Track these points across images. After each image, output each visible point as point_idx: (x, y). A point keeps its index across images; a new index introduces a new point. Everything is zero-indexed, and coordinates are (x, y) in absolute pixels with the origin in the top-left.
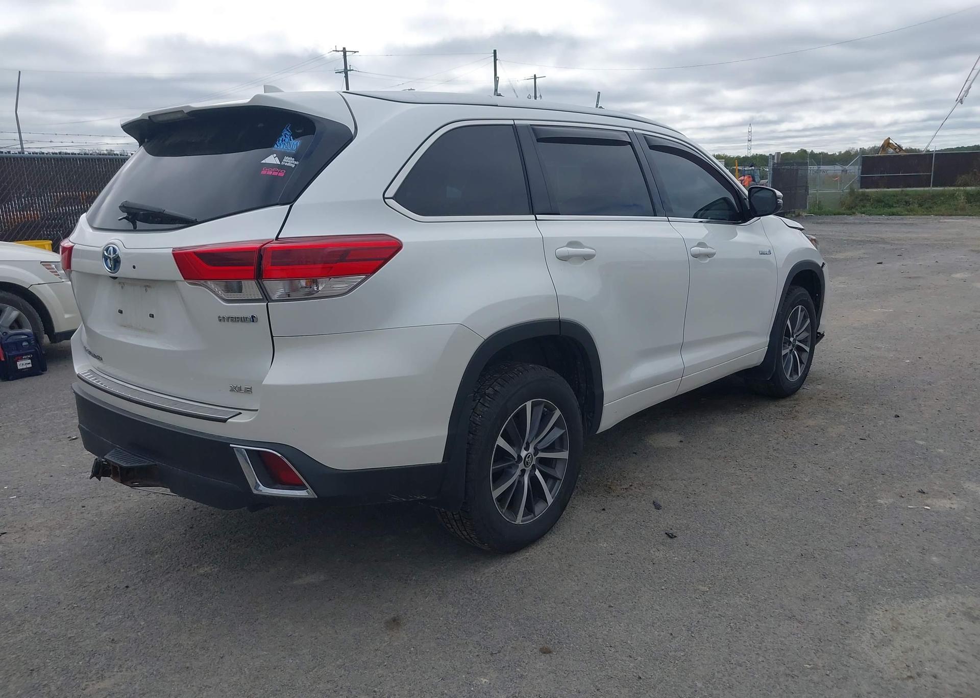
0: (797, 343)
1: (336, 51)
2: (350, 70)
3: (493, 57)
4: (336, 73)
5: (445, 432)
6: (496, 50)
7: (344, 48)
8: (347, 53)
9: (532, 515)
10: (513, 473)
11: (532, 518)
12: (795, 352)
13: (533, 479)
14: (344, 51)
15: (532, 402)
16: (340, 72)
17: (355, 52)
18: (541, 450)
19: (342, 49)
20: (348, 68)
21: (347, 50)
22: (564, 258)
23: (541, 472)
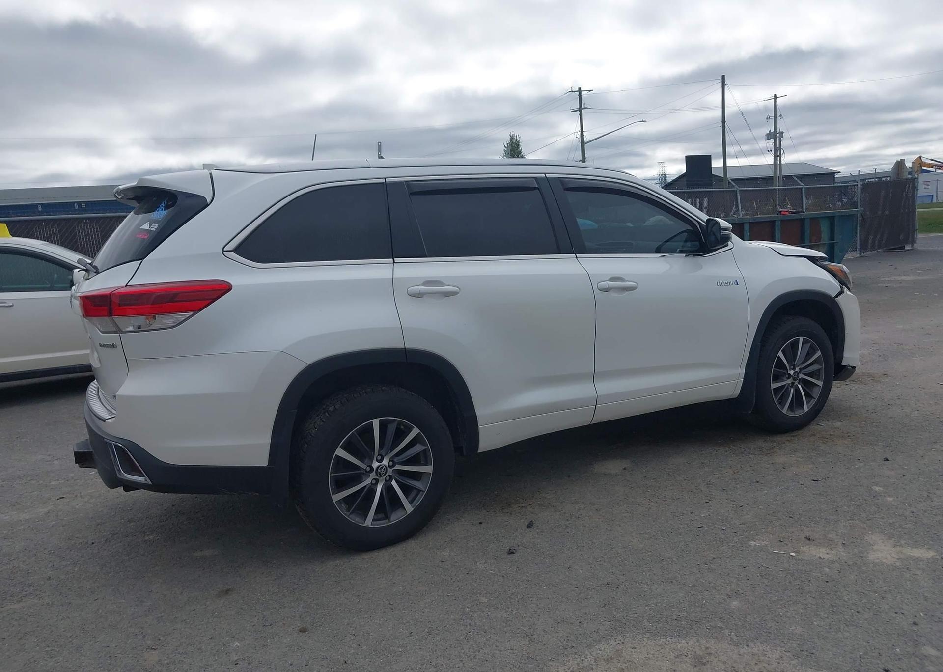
0: (801, 376)
1: (572, 92)
2: (585, 108)
3: (721, 83)
4: (572, 112)
5: (268, 440)
6: (724, 76)
7: (580, 89)
8: (582, 92)
9: (387, 520)
10: (363, 480)
11: (386, 523)
12: (800, 386)
13: (388, 489)
14: (580, 91)
15: (380, 420)
16: (575, 111)
17: (590, 91)
18: (398, 463)
19: (577, 90)
20: (583, 107)
21: (582, 90)
22: (419, 295)
23: (397, 482)
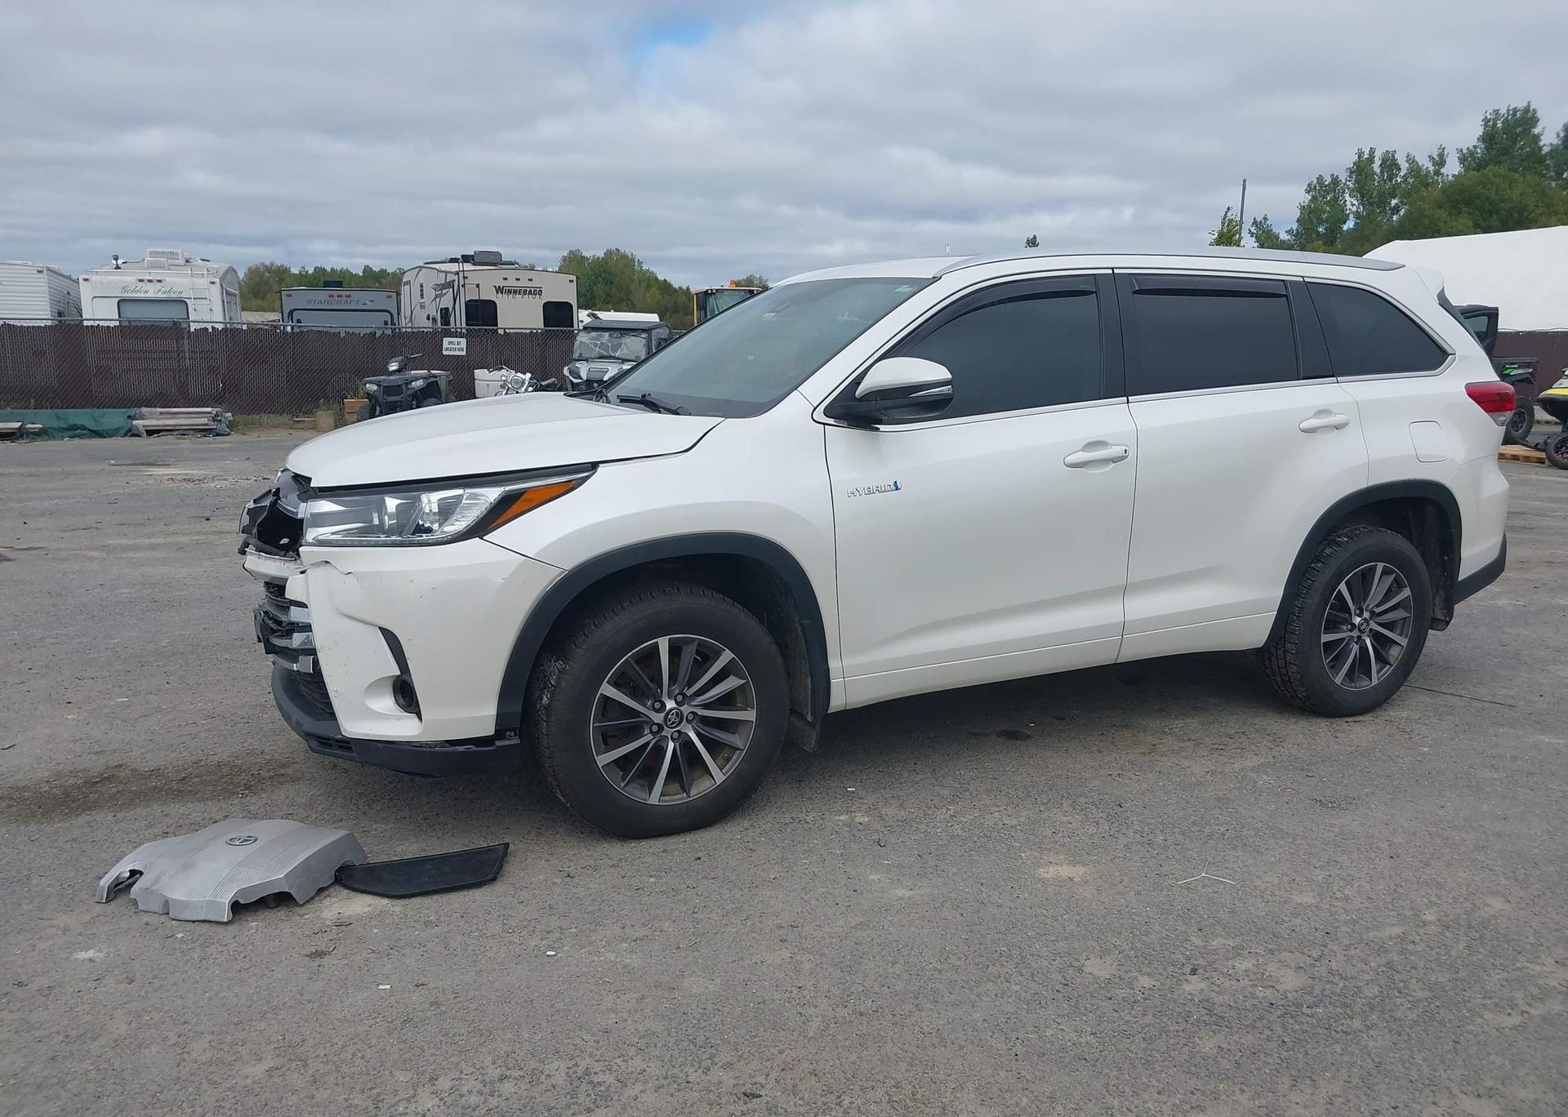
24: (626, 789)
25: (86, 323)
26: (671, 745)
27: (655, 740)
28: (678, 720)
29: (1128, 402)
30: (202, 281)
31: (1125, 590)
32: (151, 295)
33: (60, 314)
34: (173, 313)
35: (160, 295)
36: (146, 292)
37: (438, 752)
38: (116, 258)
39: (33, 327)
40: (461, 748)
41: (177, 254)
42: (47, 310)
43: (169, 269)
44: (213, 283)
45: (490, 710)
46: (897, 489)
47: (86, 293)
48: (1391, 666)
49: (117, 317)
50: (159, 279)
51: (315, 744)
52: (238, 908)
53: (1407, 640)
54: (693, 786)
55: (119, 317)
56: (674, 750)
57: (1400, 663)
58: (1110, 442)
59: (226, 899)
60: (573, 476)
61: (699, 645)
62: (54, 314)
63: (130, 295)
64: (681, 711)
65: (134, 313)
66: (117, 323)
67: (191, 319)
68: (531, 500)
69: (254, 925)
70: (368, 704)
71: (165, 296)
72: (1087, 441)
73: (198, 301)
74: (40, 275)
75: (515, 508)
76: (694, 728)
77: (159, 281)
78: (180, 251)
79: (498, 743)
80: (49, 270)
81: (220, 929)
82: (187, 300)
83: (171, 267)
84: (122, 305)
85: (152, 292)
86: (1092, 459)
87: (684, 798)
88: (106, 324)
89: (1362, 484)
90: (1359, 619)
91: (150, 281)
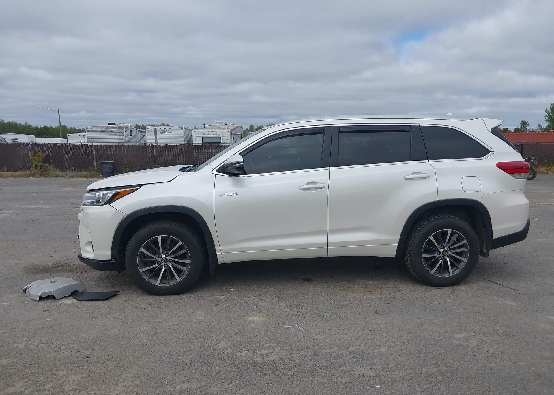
24: (149, 280)
25: (194, 144)
26: (164, 268)
27: (159, 266)
28: (165, 261)
29: (330, 169)
30: (226, 131)
31: (328, 232)
32: (211, 135)
33: (188, 141)
34: (216, 141)
35: (214, 135)
36: (210, 134)
37: (98, 263)
38: (204, 125)
39: (173, 145)
40: (102, 262)
41: (222, 123)
42: (183, 140)
43: (218, 127)
44: (228, 131)
45: (109, 252)
46: (236, 195)
47: (194, 134)
48: (460, 269)
49: (202, 142)
50: (214, 130)
51: (80, 259)
52: (41, 298)
53: (467, 260)
54: (171, 282)
55: (203, 142)
56: (165, 270)
57: (464, 268)
58: (318, 182)
59: (39, 295)
60: (135, 188)
61: (171, 239)
62: (185, 141)
63: (207, 135)
64: (167, 259)
65: (207, 141)
66: (202, 144)
67: (222, 143)
68: (122, 194)
69: (43, 302)
70: (86, 248)
71: (215, 135)
72: (308, 182)
73: (224, 137)
74: (182, 130)
75: (117, 197)
76: (171, 264)
77: (214, 131)
78: (223, 122)
79: (110, 262)
80: (185, 128)
81: (35, 302)
82: (221, 137)
83: (219, 127)
84: (204, 139)
85: (212, 134)
86: (311, 187)
87: (167, 285)
88: (199, 144)
89: (435, 199)
90: (443, 250)
91: (211, 131)
